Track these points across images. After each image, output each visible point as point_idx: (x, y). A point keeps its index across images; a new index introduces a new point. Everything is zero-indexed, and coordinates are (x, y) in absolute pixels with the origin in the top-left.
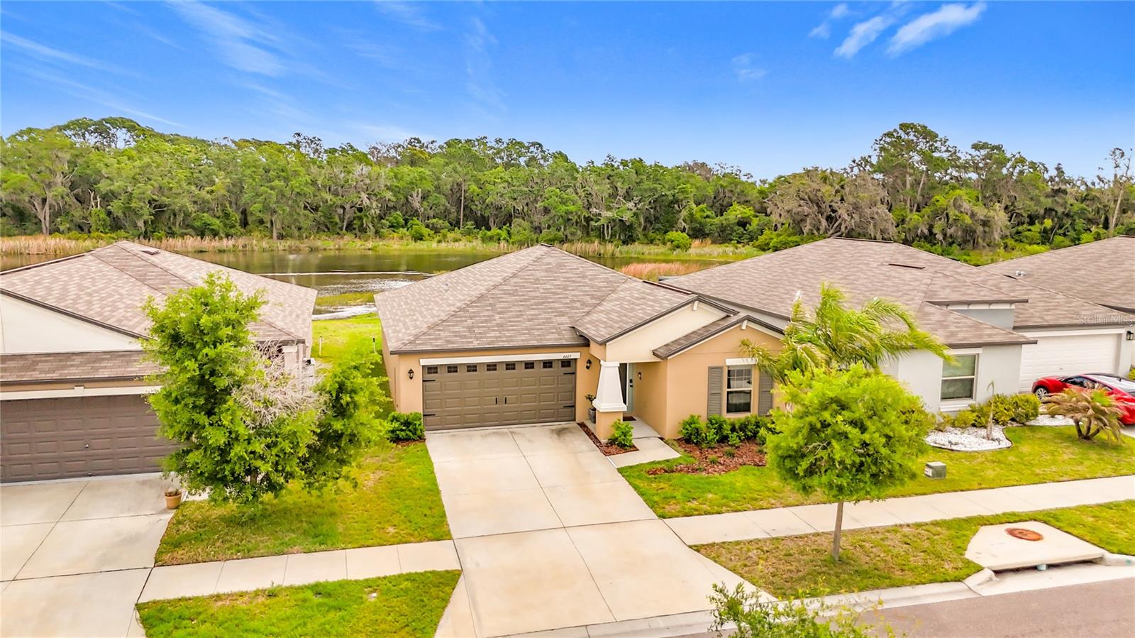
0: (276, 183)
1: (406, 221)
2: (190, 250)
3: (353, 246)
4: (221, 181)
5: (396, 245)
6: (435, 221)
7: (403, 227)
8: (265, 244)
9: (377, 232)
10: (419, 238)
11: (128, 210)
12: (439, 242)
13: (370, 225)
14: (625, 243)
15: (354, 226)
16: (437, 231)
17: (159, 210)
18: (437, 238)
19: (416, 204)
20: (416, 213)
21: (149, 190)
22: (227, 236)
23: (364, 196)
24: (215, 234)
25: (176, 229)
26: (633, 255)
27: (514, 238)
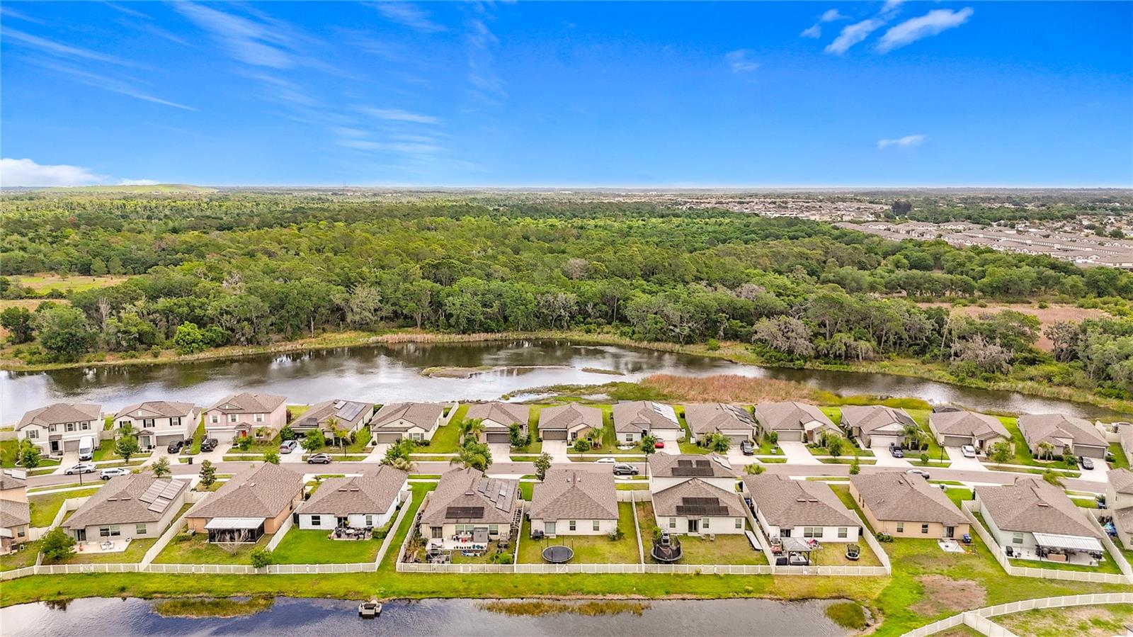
0: (521, 307)
1: (584, 319)
2: (482, 339)
3: (556, 335)
4: (496, 305)
5: (576, 335)
6: (599, 319)
7: (582, 323)
8: (515, 337)
9: (568, 326)
10: (588, 331)
11: (457, 322)
12: (599, 333)
13: (565, 324)
14: (687, 343)
15: (558, 323)
16: (599, 325)
17: (469, 321)
18: (599, 330)
19: (590, 311)
20: (589, 316)
21: (466, 313)
22: (499, 331)
23: (562, 310)
24: (492, 331)
25: (476, 328)
26: (687, 352)
27: (635, 336)
